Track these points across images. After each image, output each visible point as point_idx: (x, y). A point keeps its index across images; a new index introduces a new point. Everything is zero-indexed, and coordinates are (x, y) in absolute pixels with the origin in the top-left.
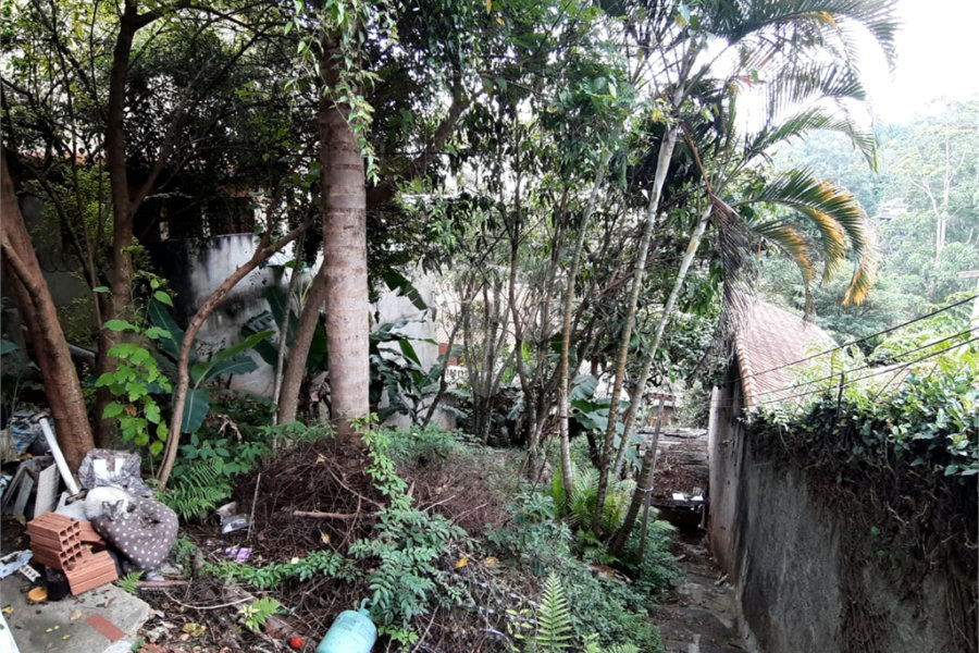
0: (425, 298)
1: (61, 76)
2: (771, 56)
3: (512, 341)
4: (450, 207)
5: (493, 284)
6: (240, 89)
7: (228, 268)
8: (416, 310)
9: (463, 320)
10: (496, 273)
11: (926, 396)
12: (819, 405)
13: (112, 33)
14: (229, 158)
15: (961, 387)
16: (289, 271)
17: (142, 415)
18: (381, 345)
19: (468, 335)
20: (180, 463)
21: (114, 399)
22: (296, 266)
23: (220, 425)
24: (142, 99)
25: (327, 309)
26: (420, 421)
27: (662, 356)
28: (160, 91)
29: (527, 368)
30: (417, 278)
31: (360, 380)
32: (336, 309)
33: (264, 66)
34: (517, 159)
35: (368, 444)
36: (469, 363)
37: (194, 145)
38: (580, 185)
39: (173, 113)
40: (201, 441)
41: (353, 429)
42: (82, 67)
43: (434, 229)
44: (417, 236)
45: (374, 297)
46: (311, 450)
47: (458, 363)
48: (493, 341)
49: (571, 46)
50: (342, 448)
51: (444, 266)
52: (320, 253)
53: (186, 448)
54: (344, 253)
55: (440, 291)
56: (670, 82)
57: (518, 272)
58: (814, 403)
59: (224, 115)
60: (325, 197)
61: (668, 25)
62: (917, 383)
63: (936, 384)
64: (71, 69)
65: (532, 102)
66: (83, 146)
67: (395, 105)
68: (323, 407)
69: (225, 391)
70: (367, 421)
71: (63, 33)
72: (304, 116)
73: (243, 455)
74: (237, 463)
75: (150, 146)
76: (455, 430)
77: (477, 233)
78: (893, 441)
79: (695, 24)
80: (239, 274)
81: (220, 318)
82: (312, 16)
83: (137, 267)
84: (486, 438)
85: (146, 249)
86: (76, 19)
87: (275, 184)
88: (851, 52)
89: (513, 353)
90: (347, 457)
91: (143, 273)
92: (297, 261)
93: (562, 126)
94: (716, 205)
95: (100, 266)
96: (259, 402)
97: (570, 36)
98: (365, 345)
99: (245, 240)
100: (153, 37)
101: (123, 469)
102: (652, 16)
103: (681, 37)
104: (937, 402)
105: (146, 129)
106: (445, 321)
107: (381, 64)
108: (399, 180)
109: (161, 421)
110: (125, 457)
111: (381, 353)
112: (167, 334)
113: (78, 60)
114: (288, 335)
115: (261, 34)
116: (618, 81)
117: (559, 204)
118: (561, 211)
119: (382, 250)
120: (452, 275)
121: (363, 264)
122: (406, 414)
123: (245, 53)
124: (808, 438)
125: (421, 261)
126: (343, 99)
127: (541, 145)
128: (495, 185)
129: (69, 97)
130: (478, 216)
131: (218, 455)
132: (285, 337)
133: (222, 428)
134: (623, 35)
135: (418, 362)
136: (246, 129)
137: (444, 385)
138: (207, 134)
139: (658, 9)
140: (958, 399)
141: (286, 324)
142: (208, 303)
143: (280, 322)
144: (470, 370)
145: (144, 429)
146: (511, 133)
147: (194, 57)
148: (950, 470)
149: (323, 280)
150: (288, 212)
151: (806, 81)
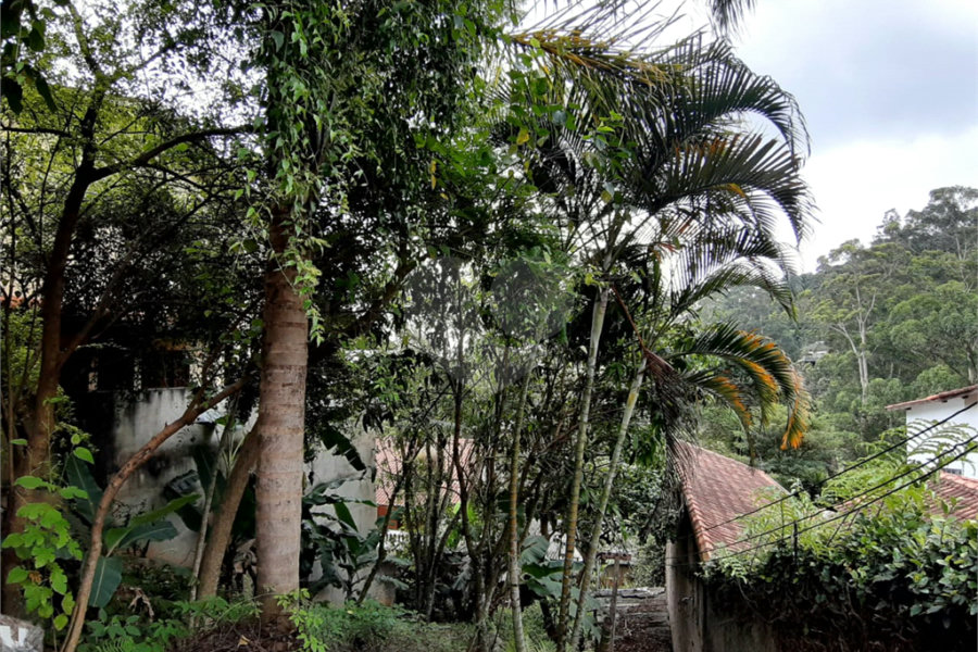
0: (364, 458)
1: (7, 219)
2: (688, 224)
3: (457, 502)
4: (393, 364)
5: (436, 440)
6: (188, 246)
7: (156, 423)
8: (354, 470)
9: (405, 479)
10: (440, 429)
11: (879, 536)
12: (775, 553)
13: (66, 183)
14: (170, 311)
15: (912, 523)
16: (220, 428)
17: (48, 584)
18: (314, 509)
19: (409, 496)
20: (85, 641)
21: (19, 563)
22: (228, 422)
23: (131, 600)
24: (87, 248)
25: (258, 470)
26: (355, 595)
27: (612, 512)
28: (107, 242)
29: (473, 530)
30: (357, 435)
31: (289, 551)
32: (268, 472)
33: (215, 225)
34: (460, 318)
35: (297, 624)
36: (410, 527)
37: (134, 297)
38: (521, 341)
39: (117, 264)
40: (110, 616)
41: (281, 607)
42: (31, 211)
43: (377, 386)
44: (358, 391)
45: (309, 456)
46: (233, 631)
47: (399, 526)
48: (436, 501)
49: (508, 218)
50: (268, 629)
51: (385, 423)
52: (254, 409)
53: (92, 624)
54: (281, 411)
55: (380, 448)
56: (598, 248)
57: (462, 427)
58: (769, 552)
59: (170, 269)
60: (265, 354)
61: (594, 200)
62: (868, 523)
63: (886, 523)
64: (19, 213)
65: (473, 265)
66: (20, 289)
67: (341, 267)
68: (247, 580)
69: (141, 560)
70: (296, 598)
71: (16, 177)
72: (251, 273)
73: (156, 634)
74: (149, 644)
75: (89, 295)
76: (395, 606)
77: (420, 388)
78: (854, 585)
79: (618, 199)
80: (167, 432)
81: (142, 477)
82: (264, 184)
83: (59, 418)
84: (429, 612)
85: (71, 400)
86: (31, 165)
87: (215, 337)
88: (760, 216)
89: (458, 513)
90: (273, 639)
91: (64, 425)
92: (230, 419)
93: (502, 289)
94: (650, 359)
95: (20, 415)
96: (177, 574)
97: (508, 210)
98: (297, 509)
99: (177, 395)
100: (107, 190)
101: (26, 640)
102: (580, 192)
103: (606, 210)
104: (891, 541)
105: (88, 278)
106: (385, 481)
107: (331, 229)
108: (343, 338)
109: (68, 591)
110: (28, 628)
111: (314, 518)
112: (83, 494)
113: (26, 205)
114: (214, 497)
115: (215, 196)
116: (552, 249)
117: (502, 359)
118: (503, 366)
119: (321, 406)
120: (393, 431)
121: (300, 423)
122: (339, 587)
123: (198, 212)
124: (769, 589)
125: (362, 418)
126: (290, 263)
127: (483, 304)
128: (438, 340)
129: (13, 239)
130: (421, 372)
131: (127, 634)
132: (210, 501)
133: (134, 603)
134: (555, 209)
135: (355, 527)
136: (191, 284)
137: (382, 552)
138: (150, 285)
139: (585, 185)
140: (910, 536)
141: (213, 486)
142: (131, 463)
143: (205, 484)
144: (412, 534)
145: (48, 600)
146: (454, 293)
147: (146, 212)
148: (915, 610)
149: (255, 439)
150: (226, 369)
151: (723, 244)
